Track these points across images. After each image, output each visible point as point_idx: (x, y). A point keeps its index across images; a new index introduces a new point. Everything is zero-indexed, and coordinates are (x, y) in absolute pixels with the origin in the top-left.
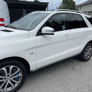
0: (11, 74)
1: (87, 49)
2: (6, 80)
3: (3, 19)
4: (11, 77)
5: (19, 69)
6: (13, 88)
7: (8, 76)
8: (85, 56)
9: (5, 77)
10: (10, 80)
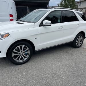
0: (23, 51)
1: (78, 38)
2: (20, 54)
3: (12, 15)
4: (23, 53)
5: (28, 48)
6: (24, 60)
7: (21, 52)
8: (77, 43)
9: (19, 52)
10: (23, 55)
